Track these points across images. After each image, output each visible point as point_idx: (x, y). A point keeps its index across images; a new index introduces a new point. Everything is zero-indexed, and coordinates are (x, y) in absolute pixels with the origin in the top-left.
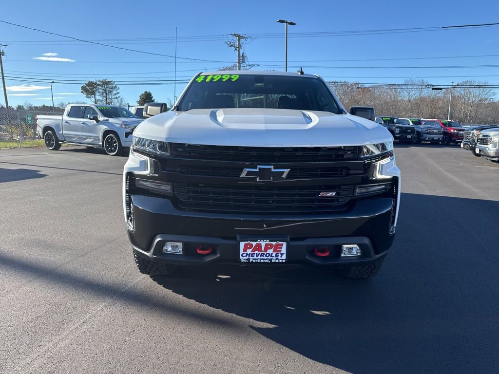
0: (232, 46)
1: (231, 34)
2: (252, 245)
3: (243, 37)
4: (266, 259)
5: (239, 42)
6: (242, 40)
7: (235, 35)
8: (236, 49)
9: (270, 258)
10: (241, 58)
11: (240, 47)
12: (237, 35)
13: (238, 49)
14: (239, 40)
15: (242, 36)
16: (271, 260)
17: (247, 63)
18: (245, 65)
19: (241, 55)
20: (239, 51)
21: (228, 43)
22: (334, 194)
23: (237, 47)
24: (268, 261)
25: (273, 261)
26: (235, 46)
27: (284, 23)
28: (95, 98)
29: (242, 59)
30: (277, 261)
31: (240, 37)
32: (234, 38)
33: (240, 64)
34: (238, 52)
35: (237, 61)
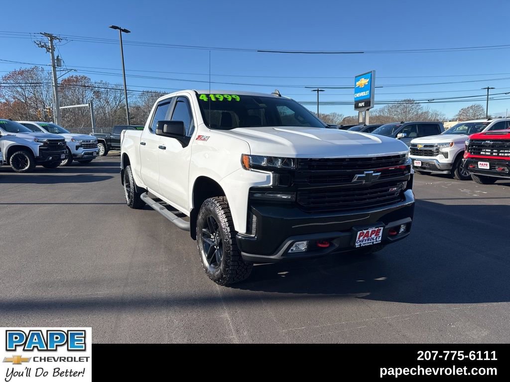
0: (42, 46)
1: (41, 33)
2: (364, 233)
4: (370, 243)
5: (52, 43)
6: (55, 41)
7: (45, 34)
8: (48, 51)
9: (372, 241)
10: (56, 61)
11: (53, 49)
12: (48, 34)
13: (51, 51)
14: (51, 41)
15: (55, 37)
16: (373, 242)
17: (64, 67)
18: (61, 69)
19: (56, 58)
21: (38, 43)
23: (49, 49)
24: (371, 244)
25: (375, 243)
26: (47, 47)
27: (117, 29)
29: (57, 63)
30: (377, 243)
31: (52, 38)
32: (46, 38)
33: (54, 67)
34: (51, 54)
35: (51, 64)
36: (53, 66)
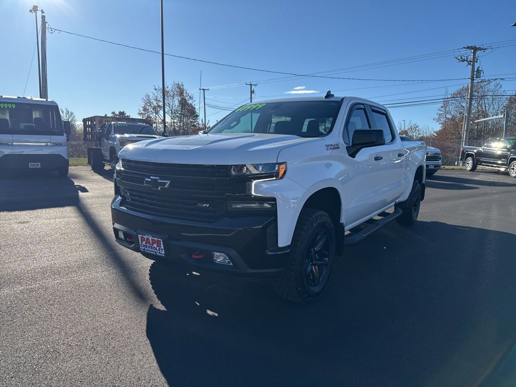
0: (463, 61)
1: (464, 48)
3: (480, 49)
5: (474, 55)
6: (478, 53)
7: (468, 47)
8: (469, 64)
9: (156, 250)
10: (475, 73)
11: (475, 60)
12: (472, 47)
13: (472, 63)
14: (474, 53)
17: (483, 78)
19: (476, 70)
20: (473, 66)
21: (459, 58)
22: (208, 205)
24: (155, 253)
25: (158, 254)
26: (468, 60)
28: (325, 126)
31: (475, 49)
32: (469, 51)
33: (473, 80)
34: (471, 67)
35: (470, 76)
36: (471, 79)
